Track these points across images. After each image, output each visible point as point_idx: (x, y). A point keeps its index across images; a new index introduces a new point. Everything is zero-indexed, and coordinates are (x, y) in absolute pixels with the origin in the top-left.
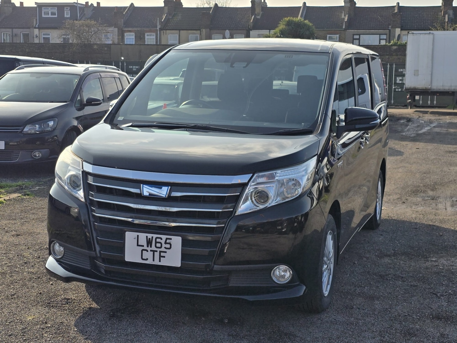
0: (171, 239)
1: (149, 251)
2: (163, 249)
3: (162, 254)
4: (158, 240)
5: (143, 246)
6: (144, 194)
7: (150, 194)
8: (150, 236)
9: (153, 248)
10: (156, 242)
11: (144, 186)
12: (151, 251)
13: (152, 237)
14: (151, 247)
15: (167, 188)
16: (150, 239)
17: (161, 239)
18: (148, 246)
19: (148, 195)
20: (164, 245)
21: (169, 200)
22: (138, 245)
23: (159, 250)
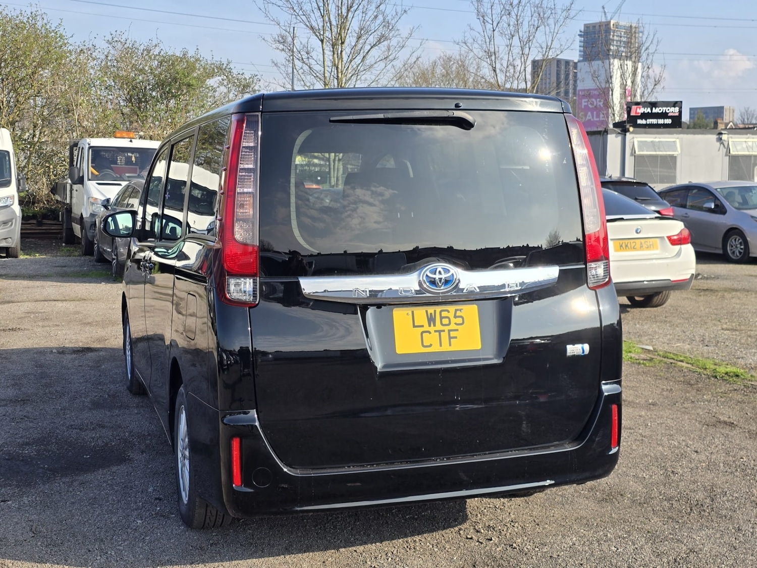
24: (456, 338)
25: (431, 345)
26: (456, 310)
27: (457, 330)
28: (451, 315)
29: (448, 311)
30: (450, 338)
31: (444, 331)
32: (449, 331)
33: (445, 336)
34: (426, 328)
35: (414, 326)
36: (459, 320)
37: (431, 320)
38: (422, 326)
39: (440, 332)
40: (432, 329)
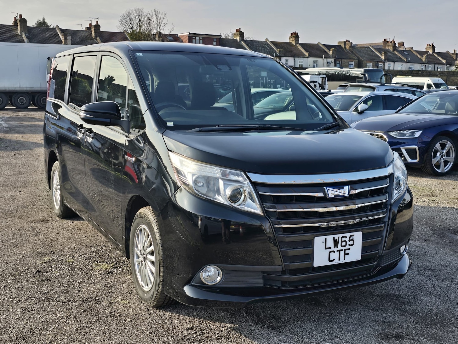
0: (353, 235)
1: (336, 251)
2: (347, 247)
3: (347, 252)
4: (344, 239)
5: (330, 248)
6: (330, 197)
7: (335, 196)
8: (336, 236)
9: (340, 248)
10: (342, 242)
11: (328, 188)
12: (337, 251)
13: (339, 237)
14: (337, 247)
15: (347, 187)
16: (336, 239)
17: (346, 237)
18: (335, 247)
19: (333, 197)
20: (348, 243)
21: (352, 198)
22: (326, 248)
23: (343, 248)
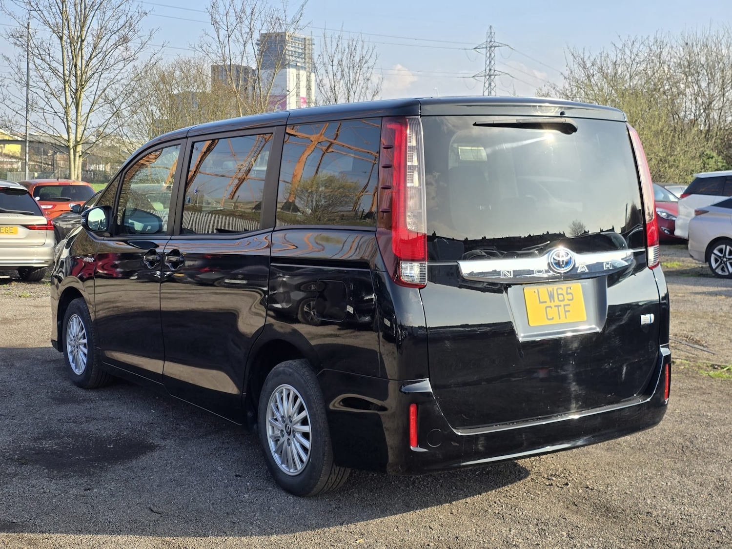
24: (569, 311)
25: (553, 318)
26: (567, 288)
27: (569, 305)
28: (564, 293)
29: (561, 288)
30: (566, 311)
31: (560, 306)
32: (565, 306)
33: (561, 309)
34: (548, 304)
35: (541, 302)
36: (570, 297)
37: (551, 297)
38: (546, 302)
39: (558, 306)
40: (552, 304)
